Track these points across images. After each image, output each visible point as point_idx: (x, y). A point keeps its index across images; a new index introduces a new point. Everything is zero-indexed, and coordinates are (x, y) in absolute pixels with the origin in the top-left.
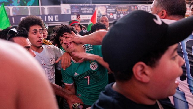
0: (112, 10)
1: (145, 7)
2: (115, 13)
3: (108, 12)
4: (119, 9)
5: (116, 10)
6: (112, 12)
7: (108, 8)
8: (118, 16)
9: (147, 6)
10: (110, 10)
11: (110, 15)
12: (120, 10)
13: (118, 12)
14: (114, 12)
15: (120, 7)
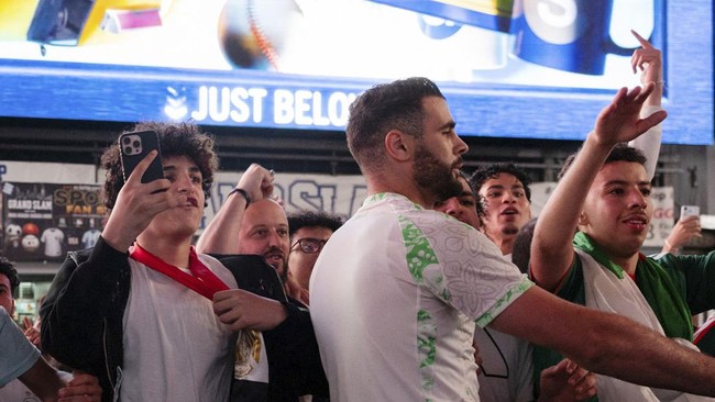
0: (37, 207)
1: (319, 187)
2: (52, 224)
3: (11, 215)
4: (81, 204)
5: (58, 210)
6: (39, 216)
7: (13, 196)
8: (73, 241)
9: (334, 187)
10: (26, 204)
11: (24, 234)
12: (88, 209)
13: (70, 220)
14: (49, 216)
15: (88, 193)
